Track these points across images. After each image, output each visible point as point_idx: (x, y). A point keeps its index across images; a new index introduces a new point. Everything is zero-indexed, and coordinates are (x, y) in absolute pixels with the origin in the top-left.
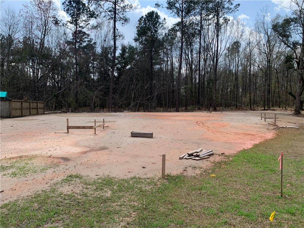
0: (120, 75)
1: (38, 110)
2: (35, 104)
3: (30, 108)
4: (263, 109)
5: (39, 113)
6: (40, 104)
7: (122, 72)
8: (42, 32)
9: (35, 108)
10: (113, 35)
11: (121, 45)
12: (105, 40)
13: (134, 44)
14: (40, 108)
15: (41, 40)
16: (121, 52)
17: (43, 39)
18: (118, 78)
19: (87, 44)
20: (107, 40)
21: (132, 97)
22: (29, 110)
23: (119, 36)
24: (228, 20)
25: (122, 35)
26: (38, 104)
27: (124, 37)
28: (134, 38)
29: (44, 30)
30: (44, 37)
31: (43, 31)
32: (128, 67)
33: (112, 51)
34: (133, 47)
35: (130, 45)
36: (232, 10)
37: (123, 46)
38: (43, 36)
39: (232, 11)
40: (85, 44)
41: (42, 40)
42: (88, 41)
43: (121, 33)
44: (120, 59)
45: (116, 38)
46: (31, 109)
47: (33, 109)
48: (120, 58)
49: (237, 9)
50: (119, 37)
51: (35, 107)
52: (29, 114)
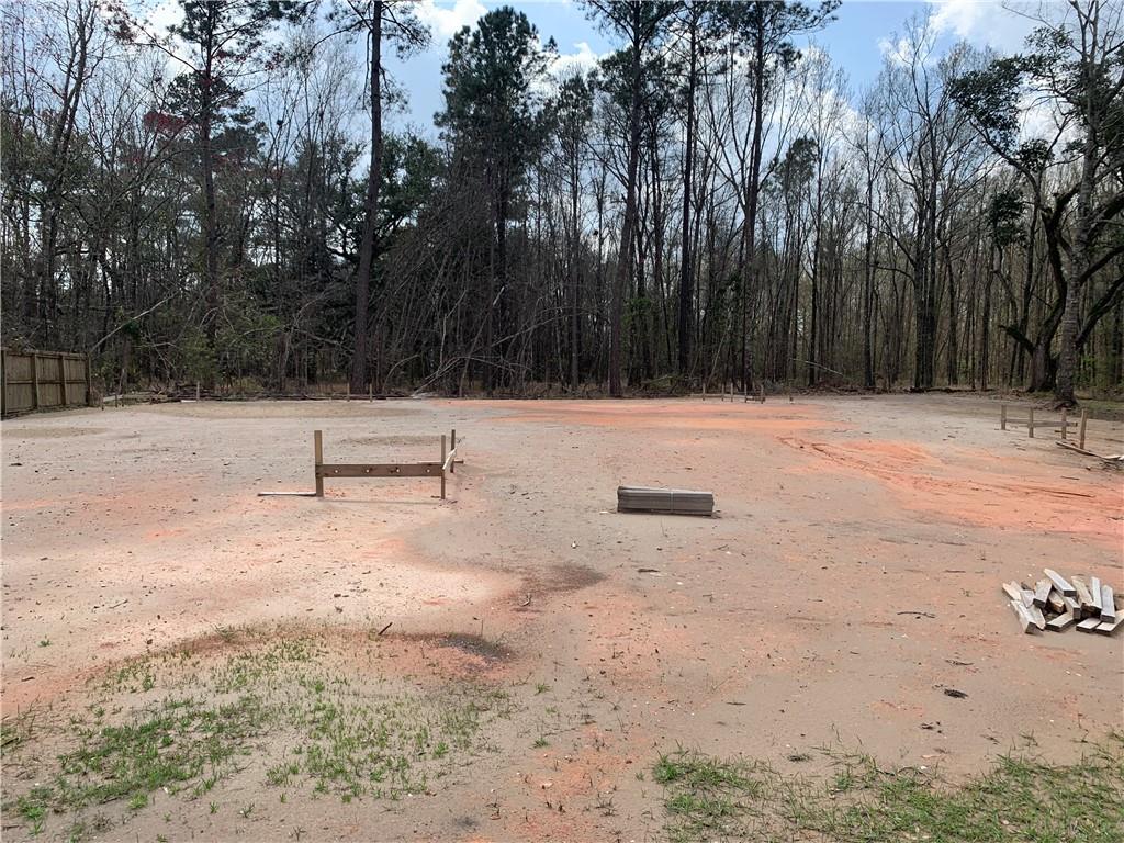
3: (34, 378)
5: (68, 402)
6: (72, 362)
8: (70, 67)
14: (71, 382)
15: (67, 100)
17: (72, 94)
19: (228, 130)
22: (29, 388)
23: (389, 98)
24: (795, 55)
25: (399, 95)
26: (65, 362)
27: (406, 103)
31: (72, 62)
36: (811, 17)
38: (73, 81)
39: (813, 22)
40: (221, 129)
41: (70, 98)
42: (236, 118)
43: (396, 86)
46: (38, 386)
49: (833, 13)
51: (52, 378)
52: (28, 404)
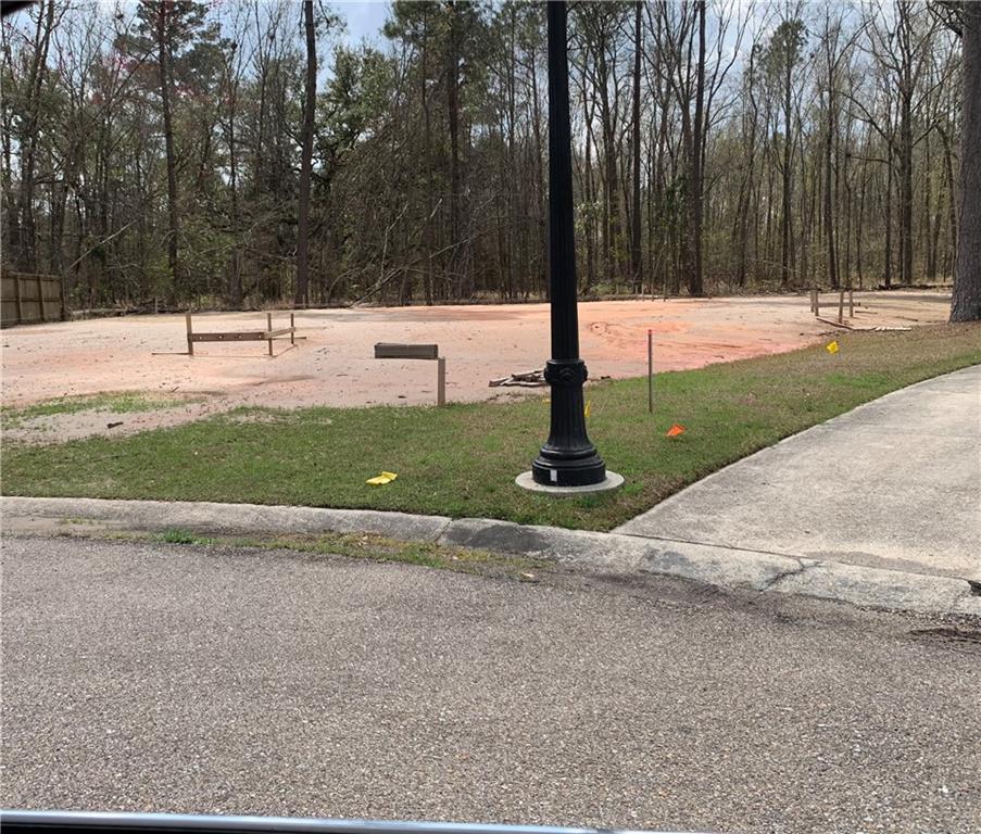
0: (333, 167)
1: (41, 305)
2: (33, 284)
3: (17, 298)
4: (883, 284)
5: (46, 317)
6: (49, 283)
7: (339, 157)
8: (40, 18)
9: (31, 300)
10: (304, 20)
11: (335, 49)
12: (273, 38)
13: (384, 47)
14: (48, 301)
15: (38, 49)
16: (333, 77)
17: (42, 43)
18: (325, 180)
19: (196, 46)
20: (278, 37)
21: (382, 250)
22: (14, 305)
23: (328, 22)
25: (337, 18)
26: (43, 284)
27: (346, 25)
28: (382, 25)
29: (46, 11)
30: (47, 38)
31: (41, 14)
32: (362, 137)
33: (298, 73)
34: (382, 57)
35: (369, 52)
37: (342, 53)
38: (43, 31)
40: (189, 47)
41: (42, 46)
42: (203, 35)
43: (335, 12)
44: (330, 106)
45: (317, 29)
46: (21, 304)
47: (25, 301)
48: (331, 101)
50: (325, 24)
51: (33, 296)
52: (14, 320)
